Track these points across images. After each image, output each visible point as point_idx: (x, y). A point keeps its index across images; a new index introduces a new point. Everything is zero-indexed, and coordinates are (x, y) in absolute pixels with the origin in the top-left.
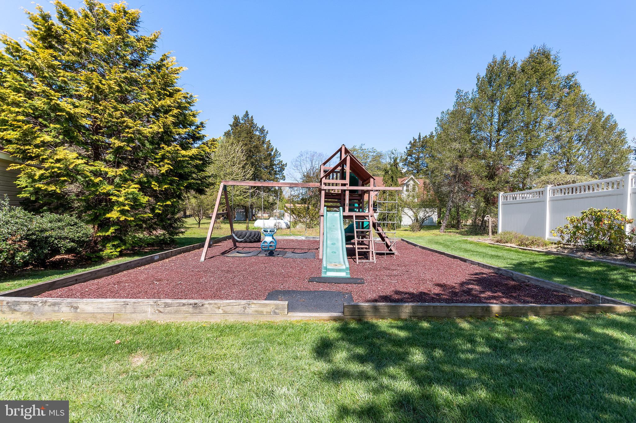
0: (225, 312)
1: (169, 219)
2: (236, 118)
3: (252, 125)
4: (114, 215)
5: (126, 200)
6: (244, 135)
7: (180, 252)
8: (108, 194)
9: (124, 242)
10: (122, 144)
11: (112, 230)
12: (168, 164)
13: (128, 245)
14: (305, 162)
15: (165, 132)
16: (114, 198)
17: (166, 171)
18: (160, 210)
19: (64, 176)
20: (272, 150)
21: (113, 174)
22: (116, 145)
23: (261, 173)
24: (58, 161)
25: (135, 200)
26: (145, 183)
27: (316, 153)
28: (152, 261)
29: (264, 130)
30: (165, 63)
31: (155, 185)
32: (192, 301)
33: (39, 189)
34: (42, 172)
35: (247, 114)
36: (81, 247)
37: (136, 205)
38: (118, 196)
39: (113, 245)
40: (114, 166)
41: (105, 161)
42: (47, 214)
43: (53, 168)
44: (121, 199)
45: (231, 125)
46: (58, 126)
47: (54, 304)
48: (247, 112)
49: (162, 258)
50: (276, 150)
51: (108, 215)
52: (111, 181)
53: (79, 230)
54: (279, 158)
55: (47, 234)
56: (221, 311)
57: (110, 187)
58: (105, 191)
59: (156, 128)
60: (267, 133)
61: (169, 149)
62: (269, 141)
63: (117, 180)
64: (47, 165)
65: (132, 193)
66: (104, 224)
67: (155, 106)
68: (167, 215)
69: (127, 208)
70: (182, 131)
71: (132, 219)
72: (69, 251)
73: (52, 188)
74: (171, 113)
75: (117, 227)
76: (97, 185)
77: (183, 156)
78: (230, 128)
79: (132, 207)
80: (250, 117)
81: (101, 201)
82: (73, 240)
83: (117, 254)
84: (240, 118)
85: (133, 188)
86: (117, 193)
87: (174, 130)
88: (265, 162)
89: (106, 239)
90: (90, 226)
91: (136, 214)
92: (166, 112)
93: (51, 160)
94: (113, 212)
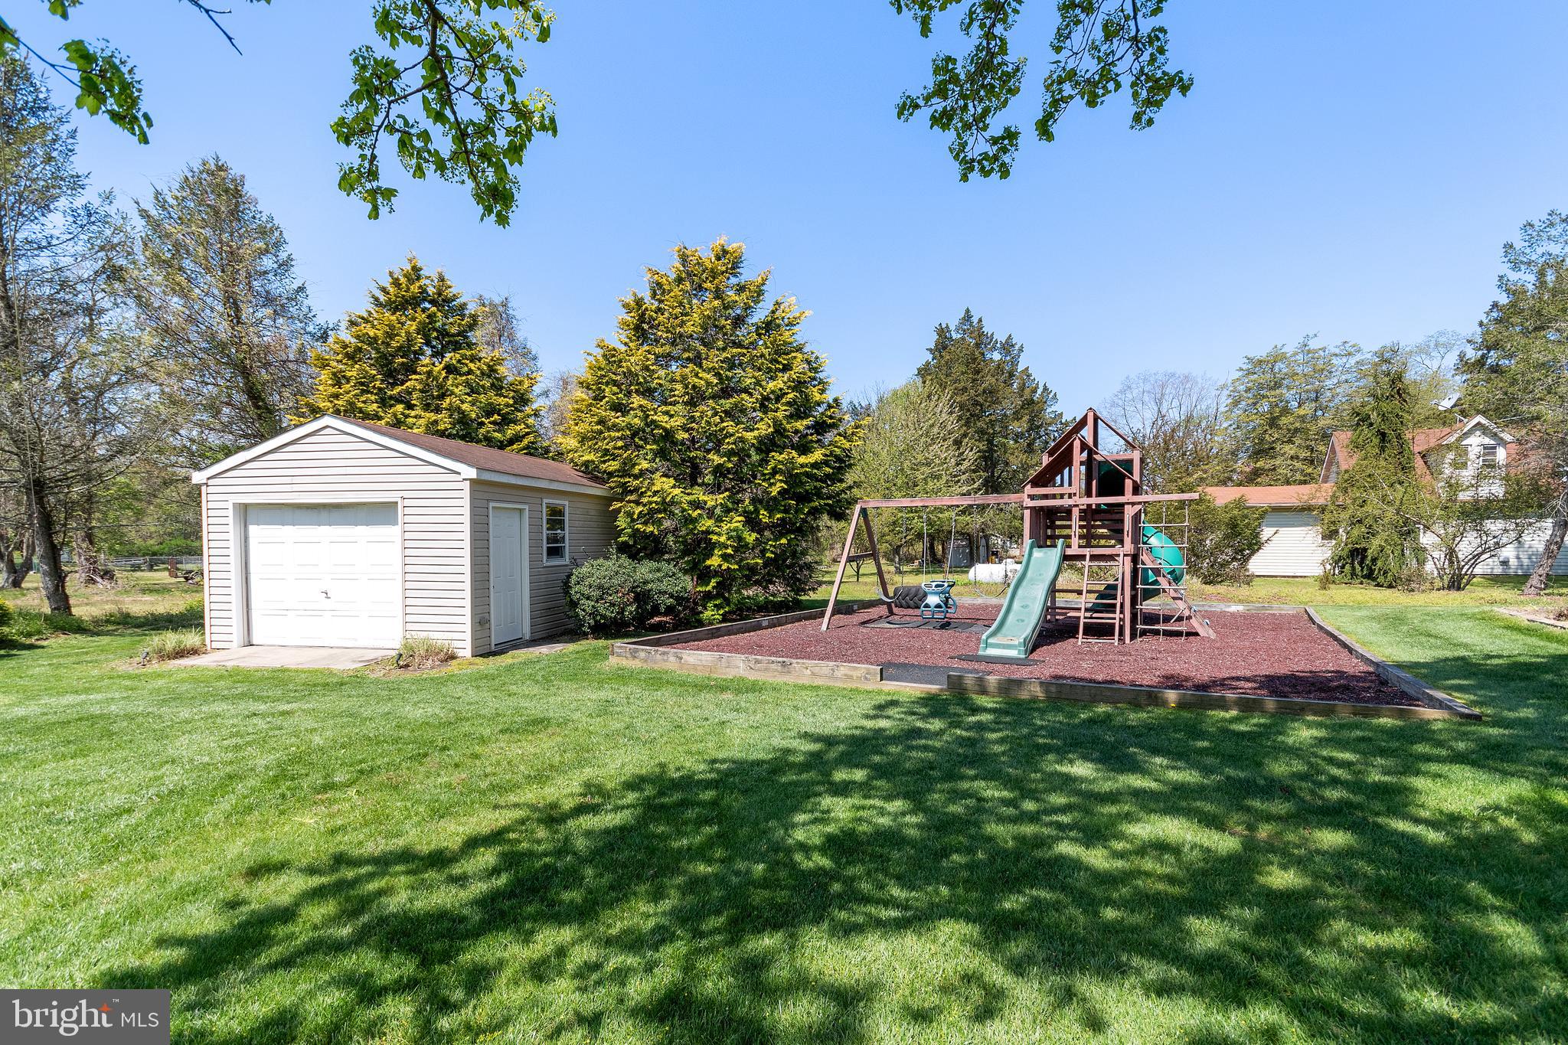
0: (813, 674)
1: (788, 567)
2: (942, 332)
3: (982, 340)
4: (714, 561)
5: (728, 539)
6: (958, 369)
7: (799, 620)
8: (708, 532)
9: (727, 601)
10: (721, 461)
11: (713, 583)
12: (781, 481)
13: (732, 606)
14: (1139, 406)
15: (777, 431)
16: (714, 538)
17: (779, 493)
18: (772, 552)
19: (660, 512)
20: (1034, 391)
21: (713, 503)
22: (715, 463)
23: (1005, 452)
24: (656, 493)
25: (740, 539)
26: (752, 513)
27: (1173, 375)
28: (758, 627)
29: (1013, 346)
30: (777, 314)
31: (764, 516)
32: (781, 659)
33: (638, 530)
34: (640, 508)
35: (968, 316)
36: (680, 604)
37: (741, 546)
38: (719, 534)
39: (715, 606)
40: (712, 493)
41: (703, 484)
42: (646, 562)
43: (651, 503)
44: (723, 539)
45: (930, 350)
46: (654, 447)
47: (664, 653)
48: (968, 311)
49: (772, 625)
50: (1045, 389)
51: (708, 562)
52: (711, 514)
53: (677, 582)
54: (1053, 408)
55: (649, 586)
56: (808, 672)
57: (710, 523)
58: (704, 529)
59: (764, 429)
60: (1021, 350)
61: (781, 458)
62: (1027, 369)
63: (718, 511)
64: (645, 500)
65: (736, 530)
66: (704, 575)
67: (762, 395)
68: (785, 561)
69: (729, 551)
70: (800, 425)
71: (736, 567)
72: (670, 610)
73: (650, 529)
74: (784, 400)
75: (719, 579)
76: (694, 521)
77: (802, 466)
78: (930, 357)
79: (736, 550)
80: (975, 320)
81: (699, 543)
82: (671, 596)
83: (720, 617)
84: (952, 327)
85: (737, 521)
86: (717, 530)
87: (788, 426)
88: (1016, 424)
89: (708, 596)
90: (688, 578)
91: (742, 560)
92: (778, 399)
93: (649, 493)
94: (714, 558)
